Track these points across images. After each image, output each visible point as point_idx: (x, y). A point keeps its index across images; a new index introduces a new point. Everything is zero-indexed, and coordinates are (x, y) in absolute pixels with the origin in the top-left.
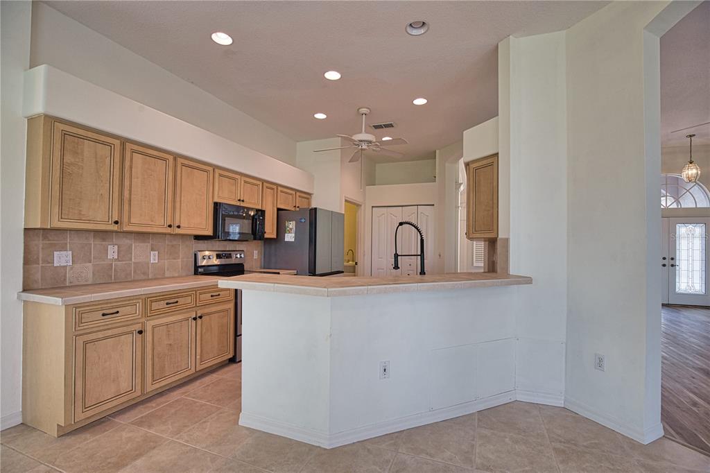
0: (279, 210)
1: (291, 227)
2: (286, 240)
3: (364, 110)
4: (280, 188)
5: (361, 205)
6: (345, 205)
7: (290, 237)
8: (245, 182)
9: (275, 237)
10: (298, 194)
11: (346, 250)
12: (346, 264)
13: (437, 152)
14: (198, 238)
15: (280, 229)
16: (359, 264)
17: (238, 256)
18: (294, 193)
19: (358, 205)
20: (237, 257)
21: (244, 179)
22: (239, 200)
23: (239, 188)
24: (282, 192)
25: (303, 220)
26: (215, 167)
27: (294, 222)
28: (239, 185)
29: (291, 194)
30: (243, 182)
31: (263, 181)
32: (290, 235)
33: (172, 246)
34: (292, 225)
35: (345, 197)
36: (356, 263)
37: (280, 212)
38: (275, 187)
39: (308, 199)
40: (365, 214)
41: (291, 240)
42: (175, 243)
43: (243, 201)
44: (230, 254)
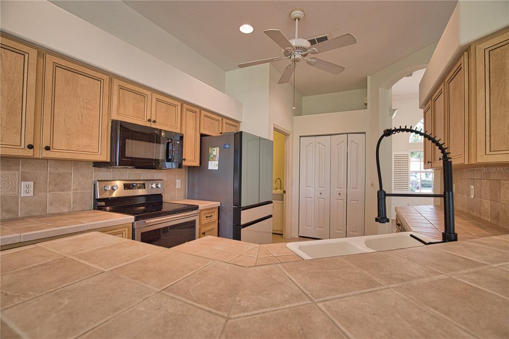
0: (202, 135)
1: (214, 153)
2: (209, 169)
3: (297, 13)
4: (203, 112)
5: (289, 135)
6: (274, 134)
7: (213, 165)
8: (158, 100)
9: (198, 165)
10: (225, 120)
11: (275, 178)
12: (274, 192)
13: (369, 78)
14: (98, 164)
15: (204, 156)
16: (287, 192)
17: (154, 186)
18: (220, 119)
19: (286, 135)
20: (152, 188)
21: (155, 96)
22: (149, 120)
23: (149, 106)
24: (205, 116)
25: (227, 146)
26: (113, 76)
27: (218, 148)
28: (149, 103)
29: (218, 120)
30: (154, 100)
31: (183, 102)
32: (213, 162)
33: (59, 175)
34: (215, 152)
35: (274, 124)
36: (284, 192)
37: (203, 138)
38: (198, 110)
39: (236, 126)
40: (293, 143)
41: (214, 168)
42: (62, 171)
43: (154, 122)
44: (144, 184)
